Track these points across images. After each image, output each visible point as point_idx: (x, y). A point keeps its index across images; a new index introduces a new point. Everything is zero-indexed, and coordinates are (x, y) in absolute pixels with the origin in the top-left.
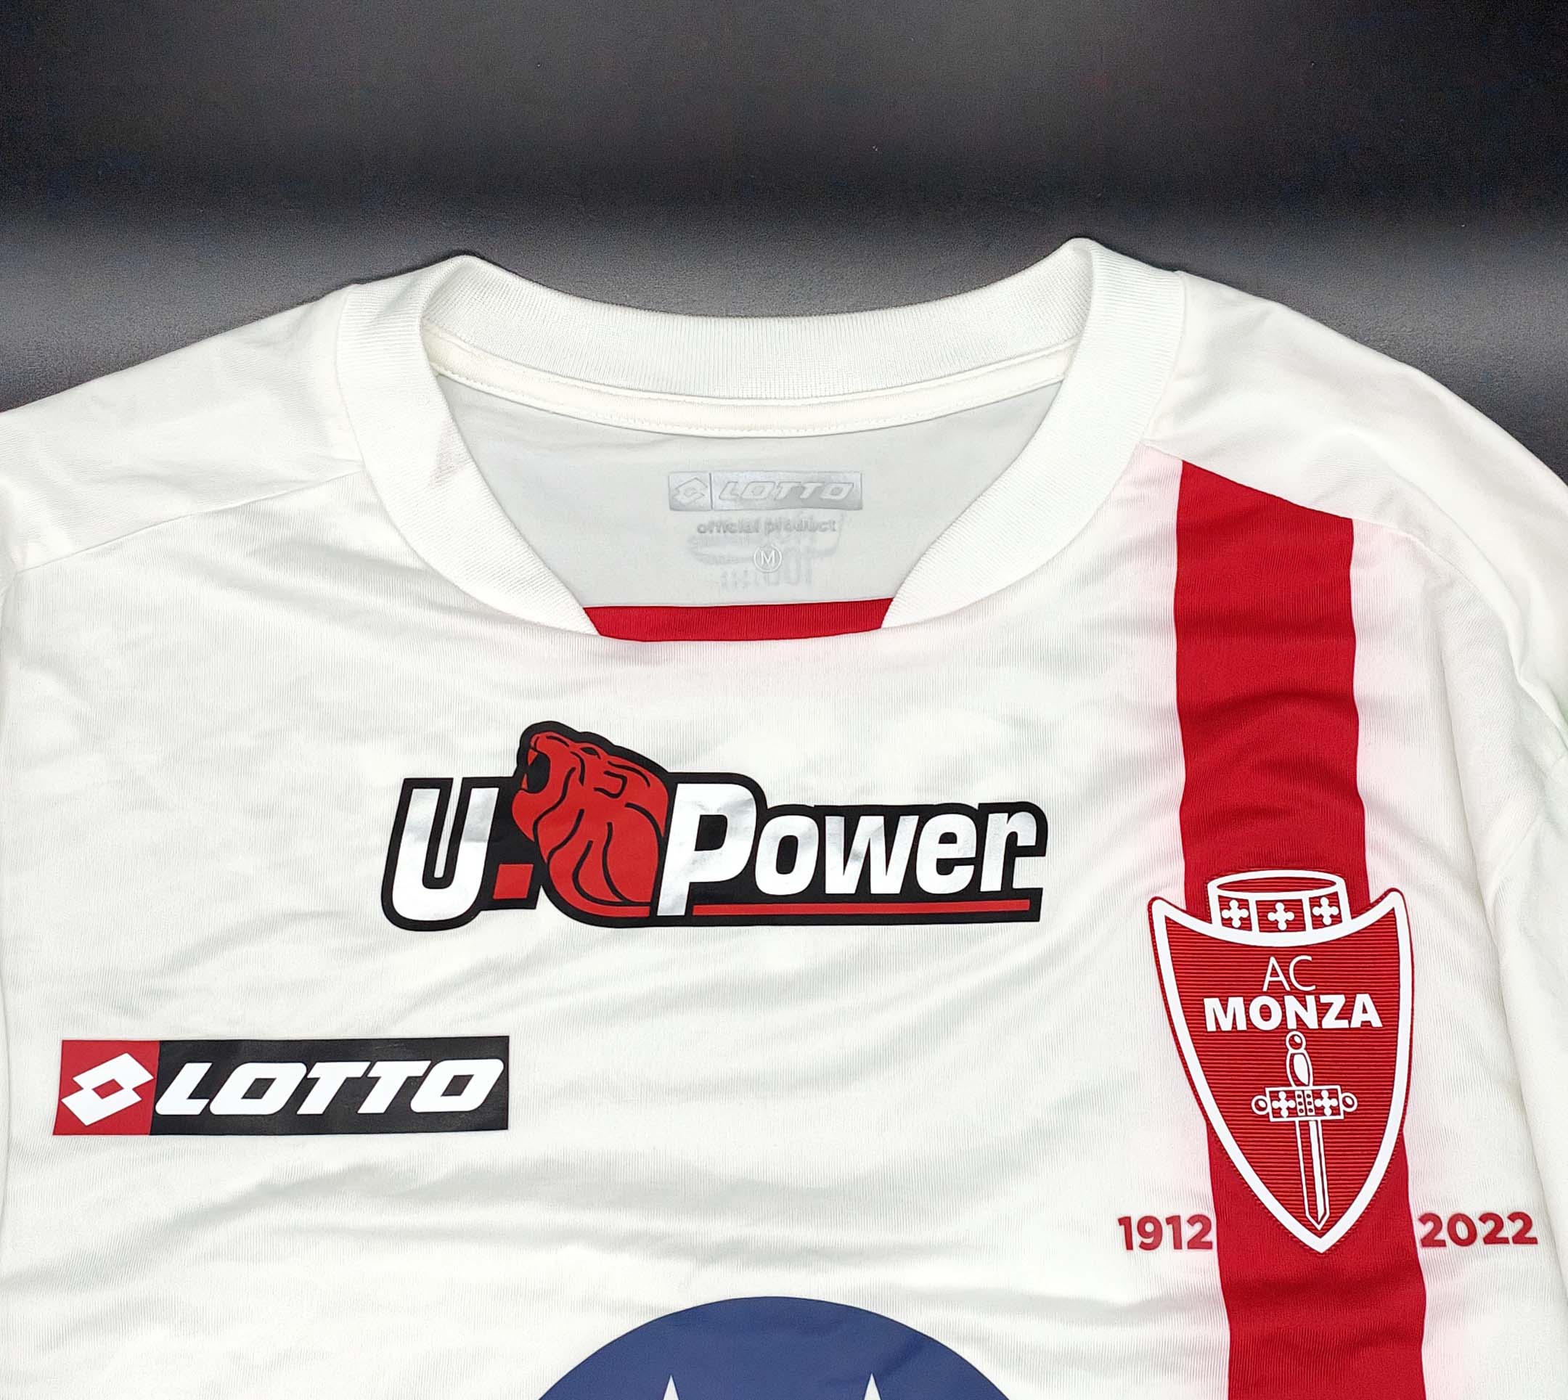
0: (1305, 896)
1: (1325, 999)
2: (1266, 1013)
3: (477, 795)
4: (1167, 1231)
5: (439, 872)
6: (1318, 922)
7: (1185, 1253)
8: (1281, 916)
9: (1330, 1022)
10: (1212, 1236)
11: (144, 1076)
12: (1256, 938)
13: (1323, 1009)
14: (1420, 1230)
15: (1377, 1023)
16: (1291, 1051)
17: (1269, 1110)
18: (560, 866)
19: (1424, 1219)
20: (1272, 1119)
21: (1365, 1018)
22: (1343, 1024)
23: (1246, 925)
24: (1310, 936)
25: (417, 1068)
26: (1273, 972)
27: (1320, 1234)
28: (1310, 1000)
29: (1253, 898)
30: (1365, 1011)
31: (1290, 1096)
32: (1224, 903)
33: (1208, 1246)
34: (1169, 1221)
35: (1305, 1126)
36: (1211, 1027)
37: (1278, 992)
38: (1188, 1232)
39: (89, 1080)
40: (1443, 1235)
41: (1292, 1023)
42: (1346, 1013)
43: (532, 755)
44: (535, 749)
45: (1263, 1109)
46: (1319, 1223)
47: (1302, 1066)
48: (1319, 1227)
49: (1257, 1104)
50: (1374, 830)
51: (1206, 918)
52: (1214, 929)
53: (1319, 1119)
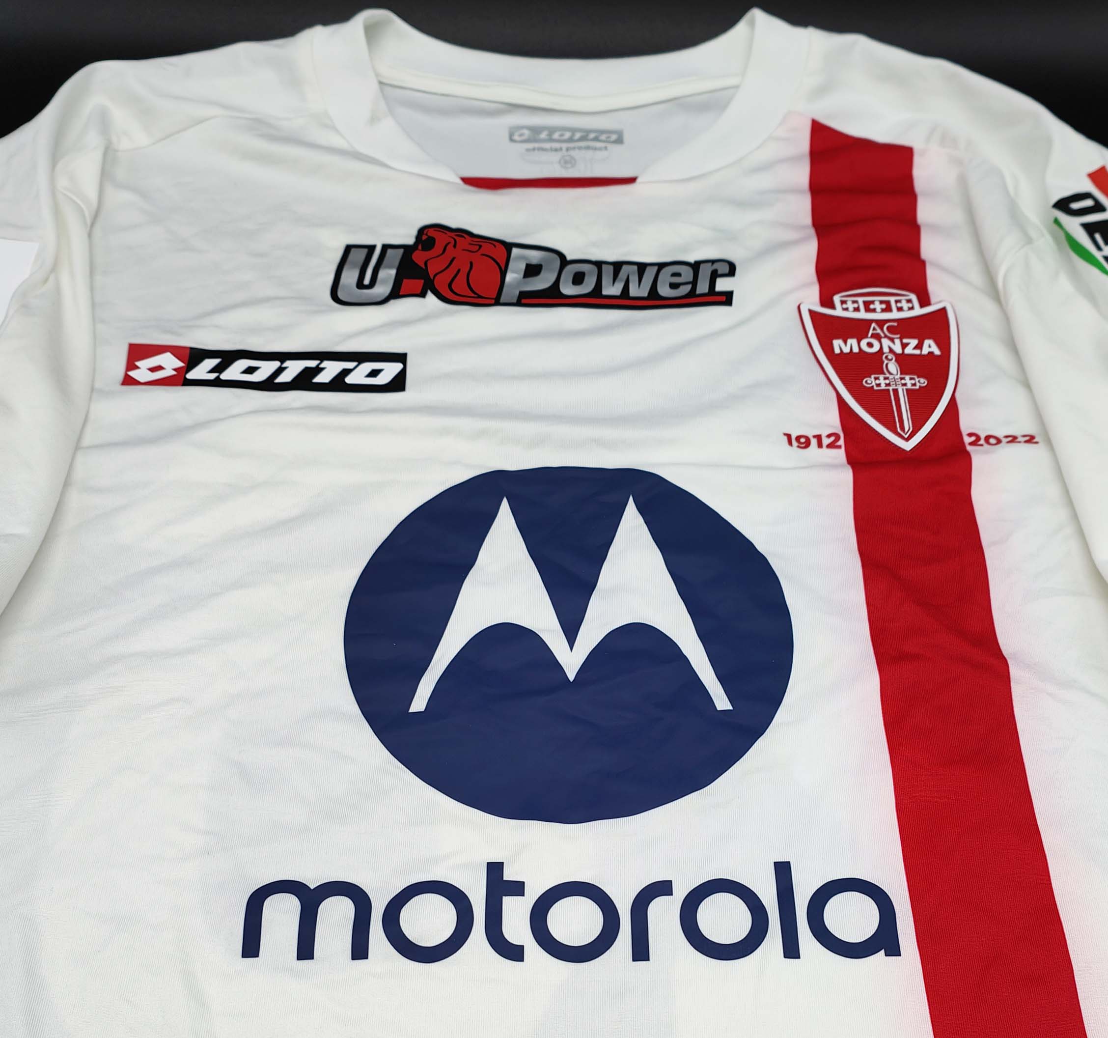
0: (892, 299)
1: (905, 341)
2: (870, 345)
3: (390, 252)
4: (814, 442)
5: (367, 281)
6: (900, 309)
7: (825, 450)
8: (878, 306)
9: (909, 350)
10: (841, 442)
11: (180, 364)
12: (863, 315)
13: (904, 346)
14: (967, 440)
15: (937, 352)
16: (886, 362)
17: (874, 384)
18: (441, 282)
19: (970, 435)
20: (876, 388)
21: (931, 350)
22: (917, 352)
23: (857, 309)
24: (895, 315)
25: (350, 365)
26: (874, 328)
27: (907, 439)
28: (897, 341)
29: (861, 300)
30: (930, 346)
31: (885, 379)
32: (843, 302)
33: (839, 447)
34: (814, 437)
35: (896, 391)
36: (837, 351)
37: (877, 337)
38: (826, 441)
39: (144, 364)
40: (982, 442)
41: (886, 350)
42: (919, 346)
43: (424, 237)
44: (426, 234)
45: (871, 384)
46: (906, 434)
47: (893, 367)
48: (906, 436)
49: (866, 382)
50: (931, 274)
51: (833, 307)
52: (838, 312)
53: (905, 388)
